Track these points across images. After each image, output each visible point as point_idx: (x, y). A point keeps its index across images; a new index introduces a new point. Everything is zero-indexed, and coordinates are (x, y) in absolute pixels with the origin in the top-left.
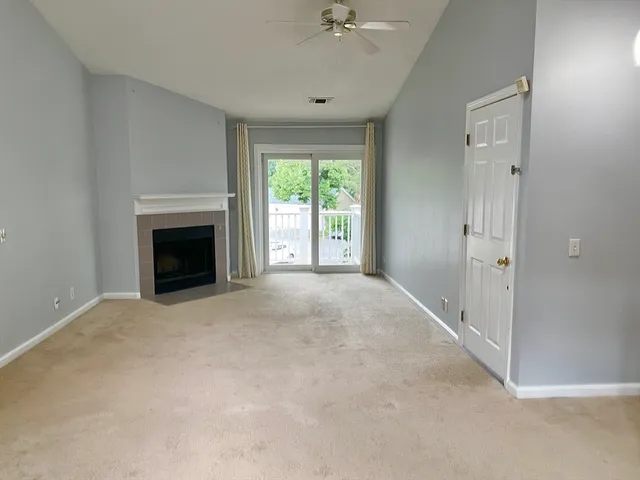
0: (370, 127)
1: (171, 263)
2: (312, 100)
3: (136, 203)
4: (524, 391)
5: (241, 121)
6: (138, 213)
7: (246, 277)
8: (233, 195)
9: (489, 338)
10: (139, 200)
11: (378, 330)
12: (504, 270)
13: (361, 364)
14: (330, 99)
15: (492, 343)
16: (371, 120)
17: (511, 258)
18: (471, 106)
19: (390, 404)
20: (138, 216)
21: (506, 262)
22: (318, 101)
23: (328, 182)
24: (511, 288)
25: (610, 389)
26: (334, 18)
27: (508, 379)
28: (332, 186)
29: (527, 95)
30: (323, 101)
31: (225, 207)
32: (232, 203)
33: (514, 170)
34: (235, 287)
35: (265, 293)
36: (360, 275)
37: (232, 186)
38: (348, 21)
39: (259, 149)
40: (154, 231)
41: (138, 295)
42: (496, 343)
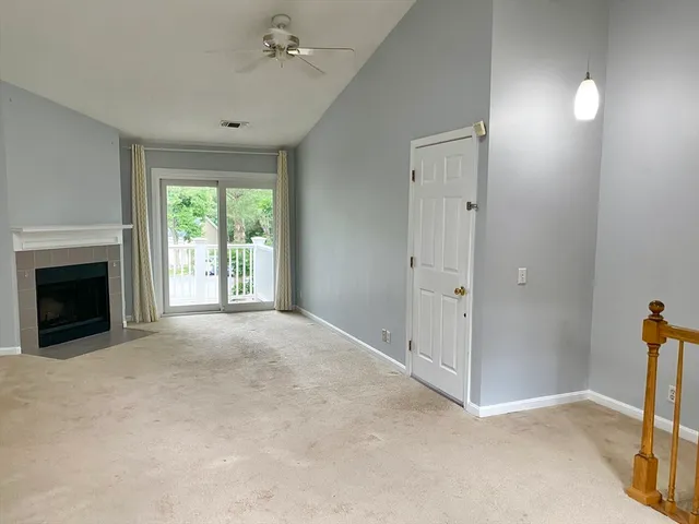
0: (282, 155)
1: (54, 309)
2: (225, 124)
3: (15, 237)
4: (485, 411)
5: (137, 141)
6: (17, 248)
7: (144, 321)
8: (131, 226)
9: (443, 364)
10: (19, 233)
11: (323, 367)
12: (459, 299)
13: (325, 402)
14: (244, 123)
15: (447, 369)
16: (282, 148)
17: (469, 286)
18: (415, 143)
19: (373, 437)
20: (17, 253)
21: (461, 291)
22: (231, 125)
23: (191, 210)
24: (470, 316)
25: (549, 400)
26: (277, 43)
27: (469, 400)
28: (195, 214)
29: (483, 139)
30: (237, 125)
31: (120, 241)
32: (128, 235)
33: (470, 206)
34: (134, 335)
35: (178, 338)
36: (275, 312)
37: (128, 216)
38: (290, 47)
39: (157, 173)
40: (37, 270)
41: (18, 350)
42: (452, 368)
